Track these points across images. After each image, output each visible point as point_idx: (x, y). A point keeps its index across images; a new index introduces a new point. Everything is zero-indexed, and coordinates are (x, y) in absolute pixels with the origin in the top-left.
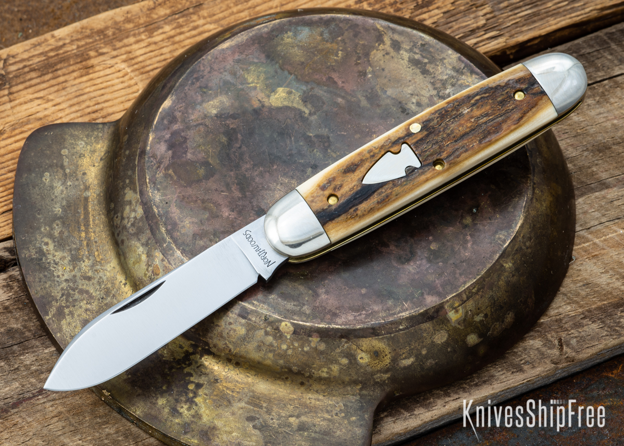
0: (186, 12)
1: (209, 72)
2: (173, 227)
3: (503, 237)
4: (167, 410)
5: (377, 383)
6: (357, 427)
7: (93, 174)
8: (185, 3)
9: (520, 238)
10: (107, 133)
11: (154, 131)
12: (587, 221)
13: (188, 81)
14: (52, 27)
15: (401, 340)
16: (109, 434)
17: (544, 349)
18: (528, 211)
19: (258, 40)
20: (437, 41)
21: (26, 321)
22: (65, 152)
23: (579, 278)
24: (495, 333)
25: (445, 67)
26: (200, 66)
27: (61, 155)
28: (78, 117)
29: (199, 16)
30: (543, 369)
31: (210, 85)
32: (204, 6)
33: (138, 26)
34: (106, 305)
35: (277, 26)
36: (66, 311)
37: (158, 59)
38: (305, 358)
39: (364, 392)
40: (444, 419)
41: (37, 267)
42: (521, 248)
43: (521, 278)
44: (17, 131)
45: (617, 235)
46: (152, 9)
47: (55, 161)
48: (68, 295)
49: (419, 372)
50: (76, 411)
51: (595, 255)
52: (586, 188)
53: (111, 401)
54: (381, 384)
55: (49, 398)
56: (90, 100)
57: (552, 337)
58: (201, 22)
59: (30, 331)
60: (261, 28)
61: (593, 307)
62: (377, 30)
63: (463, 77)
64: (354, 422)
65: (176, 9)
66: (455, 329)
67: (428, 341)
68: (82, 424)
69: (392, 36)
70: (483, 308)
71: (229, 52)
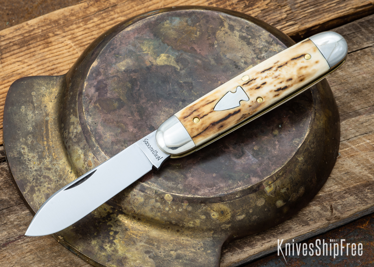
0: (107, 10)
1: (120, 45)
2: (99, 138)
3: (297, 142)
4: (97, 248)
5: (223, 230)
6: (211, 256)
7: (51, 106)
8: (107, 5)
9: (308, 142)
10: (59, 82)
11: (87, 81)
12: (348, 135)
13: (107, 50)
14: (27, 18)
15: (237, 204)
16: (61, 263)
17: (321, 212)
18: (312, 126)
19: (149, 25)
20: (256, 25)
21: (11, 195)
22: (33, 93)
23: (343, 169)
24: (293, 199)
25: (261, 40)
26: (114, 41)
27: (31, 95)
28: (42, 73)
29: (115, 12)
30: (321, 224)
31: (120, 52)
32: (118, 6)
33: (78, 18)
34: (60, 185)
35: (160, 17)
36: (36, 189)
37: (90, 38)
38: (180, 216)
39: (215, 236)
40: (262, 254)
41: (18, 163)
42: (308, 149)
43: (309, 167)
44: (6, 81)
45: (365, 143)
46: (86, 8)
47: (28, 99)
48: (37, 179)
49: (248, 223)
50: (41, 249)
51: (352, 155)
52: (347, 115)
53: (64, 242)
54: (225, 231)
55: (25, 241)
56: (49, 62)
57: (326, 204)
58: (116, 16)
59: (13, 201)
60: (150, 18)
61: (351, 186)
62: (220, 19)
63: (272, 46)
64: (209, 253)
65: (101, 8)
66: (269, 197)
67: (253, 205)
68: (45, 256)
69: (229, 22)
70: (286, 185)
71: (132, 33)
